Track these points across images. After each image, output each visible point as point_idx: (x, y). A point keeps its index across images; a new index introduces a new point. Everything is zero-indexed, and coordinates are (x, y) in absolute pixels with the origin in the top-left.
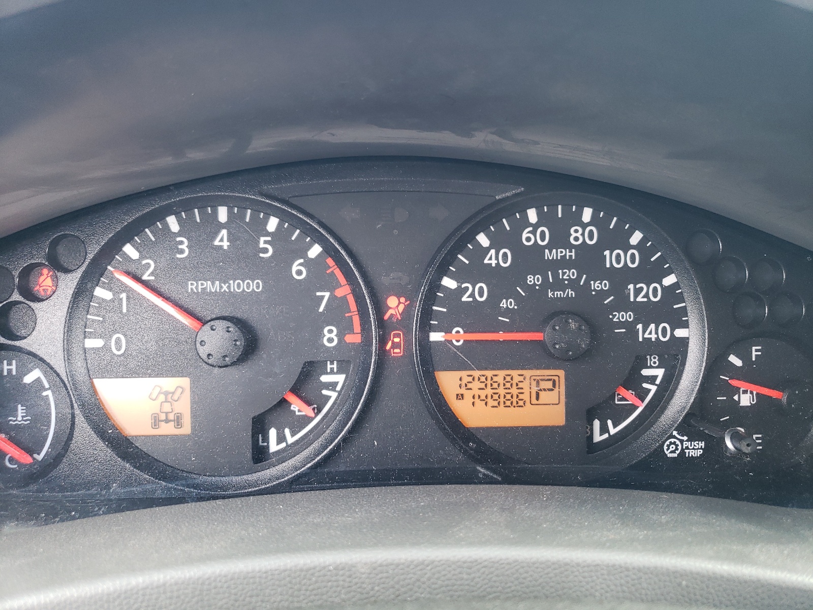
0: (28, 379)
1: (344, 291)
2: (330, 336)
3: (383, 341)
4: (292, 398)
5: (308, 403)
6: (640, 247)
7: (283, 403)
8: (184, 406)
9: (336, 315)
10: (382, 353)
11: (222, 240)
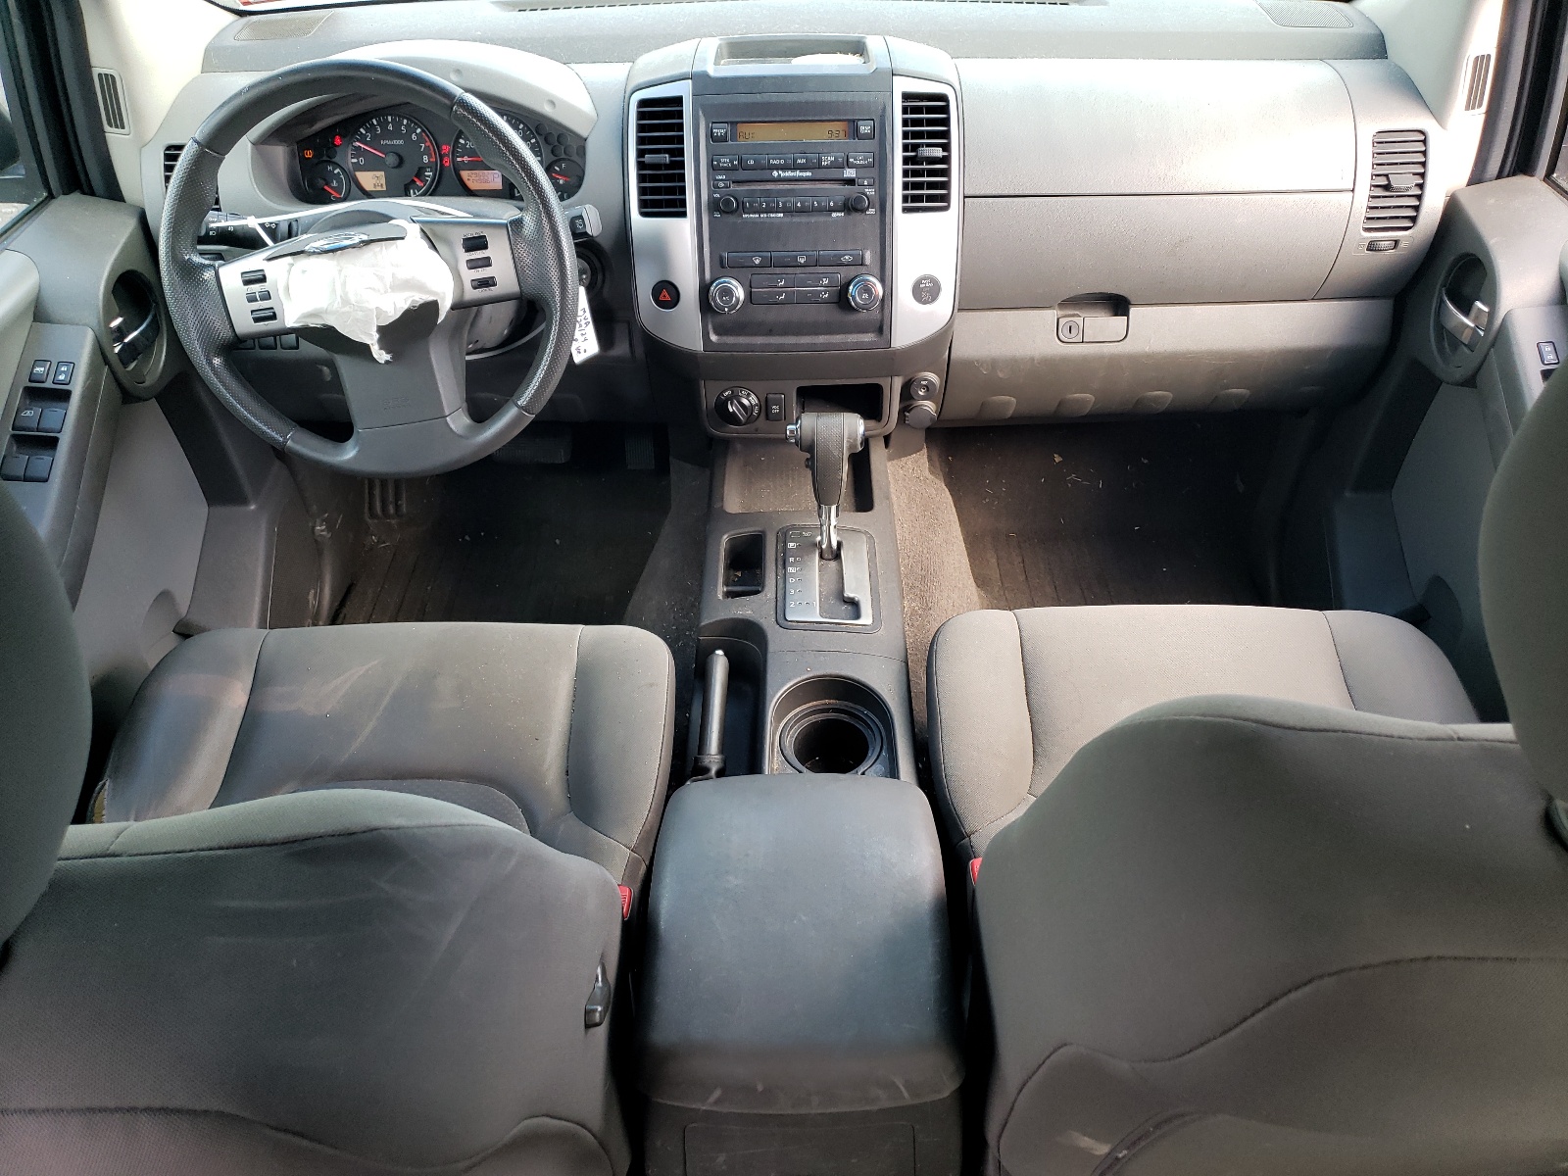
0: (336, 172)
1: (428, 144)
2: (426, 159)
3: (441, 161)
4: (416, 180)
5: (422, 181)
6: (522, 129)
7: (413, 182)
8: (383, 181)
9: (427, 152)
10: (442, 165)
11: (390, 127)
